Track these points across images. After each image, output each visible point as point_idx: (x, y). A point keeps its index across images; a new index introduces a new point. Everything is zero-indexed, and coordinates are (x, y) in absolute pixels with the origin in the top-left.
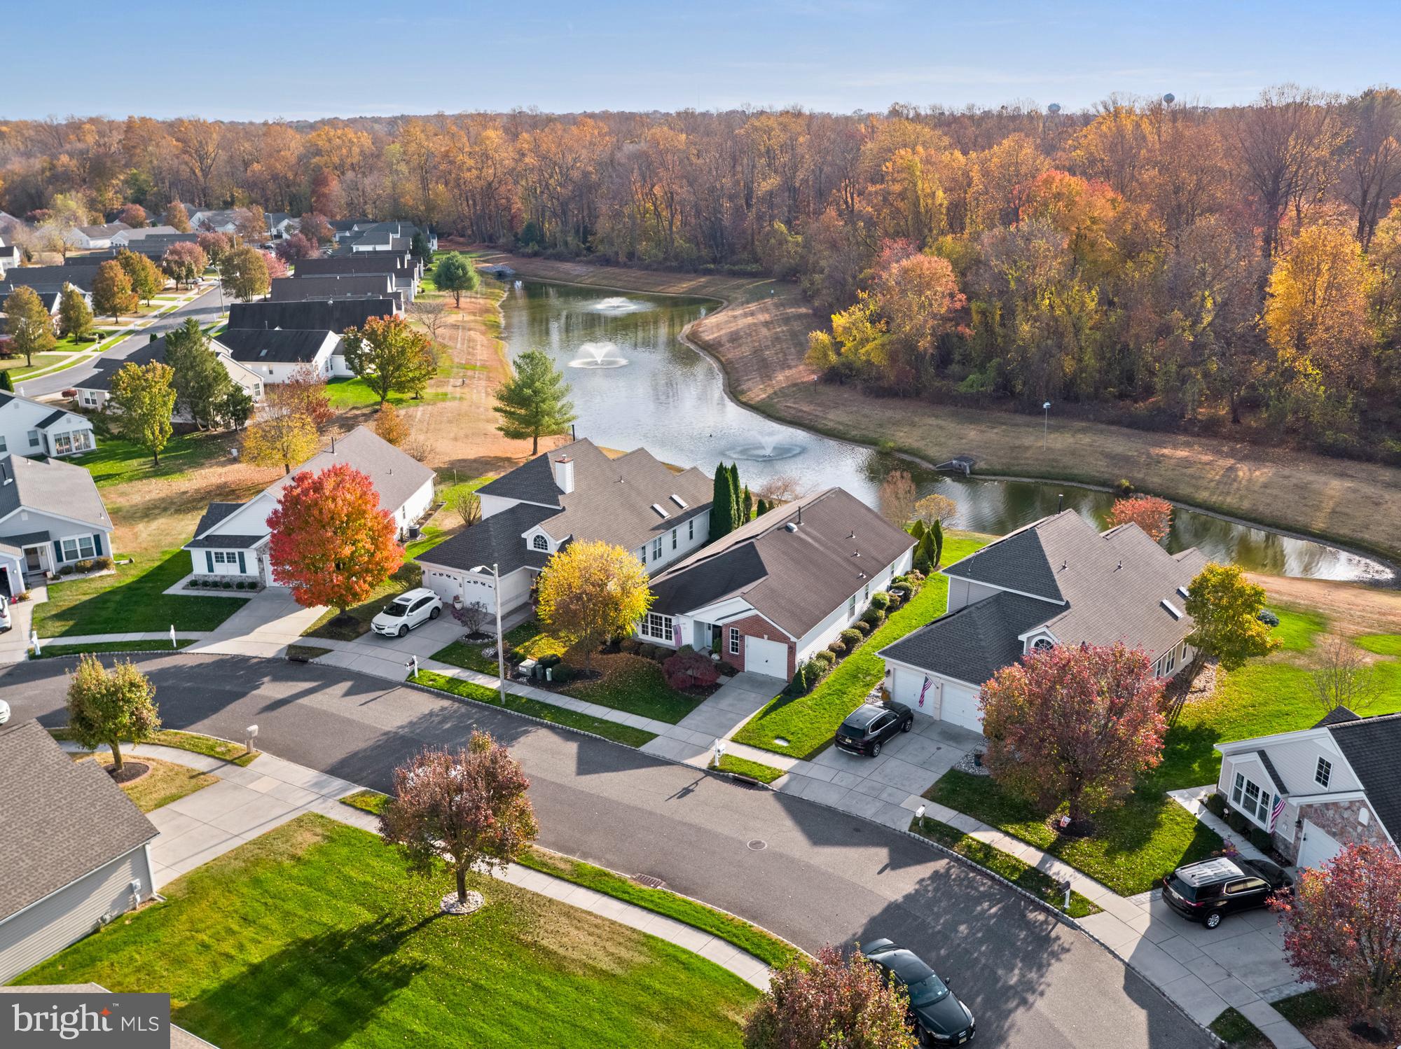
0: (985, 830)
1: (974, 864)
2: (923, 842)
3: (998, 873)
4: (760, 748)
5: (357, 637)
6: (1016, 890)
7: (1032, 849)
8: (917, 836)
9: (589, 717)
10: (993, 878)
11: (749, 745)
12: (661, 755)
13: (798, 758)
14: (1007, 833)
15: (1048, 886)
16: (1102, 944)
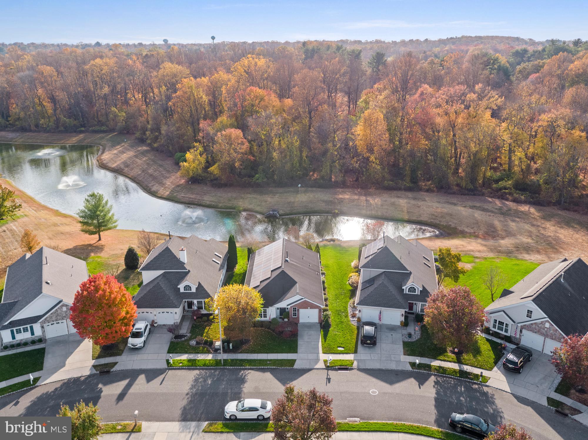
0: (434, 361)
1: (442, 375)
2: (420, 372)
3: (452, 375)
4: (336, 353)
5: (122, 353)
6: (461, 380)
7: (453, 363)
8: (417, 370)
9: (263, 360)
10: (451, 378)
11: (332, 353)
12: (304, 367)
13: (353, 353)
14: (441, 360)
15: (470, 375)
16: (500, 389)
